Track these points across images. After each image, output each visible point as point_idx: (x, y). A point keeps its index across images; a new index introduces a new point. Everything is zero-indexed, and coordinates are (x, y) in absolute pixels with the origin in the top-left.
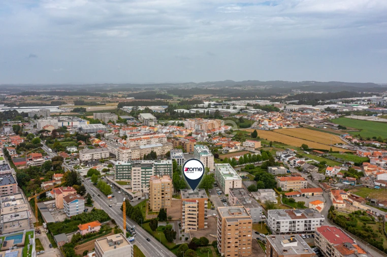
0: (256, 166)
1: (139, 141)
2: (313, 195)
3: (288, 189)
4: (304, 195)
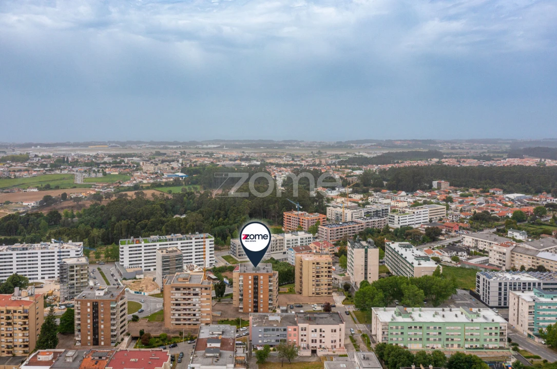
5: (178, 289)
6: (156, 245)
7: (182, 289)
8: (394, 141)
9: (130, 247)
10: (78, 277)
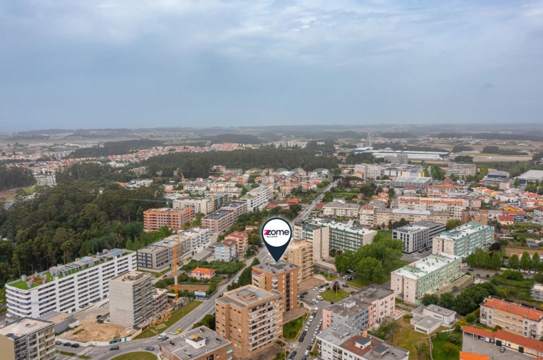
0: (525, 277)
1: (413, 203)
2: (521, 350)
3: (494, 324)
4: (499, 344)
5: (254, 309)
6: (73, 278)
7: (258, 308)
8: (89, 130)
9: (40, 290)
10: (43, 348)
